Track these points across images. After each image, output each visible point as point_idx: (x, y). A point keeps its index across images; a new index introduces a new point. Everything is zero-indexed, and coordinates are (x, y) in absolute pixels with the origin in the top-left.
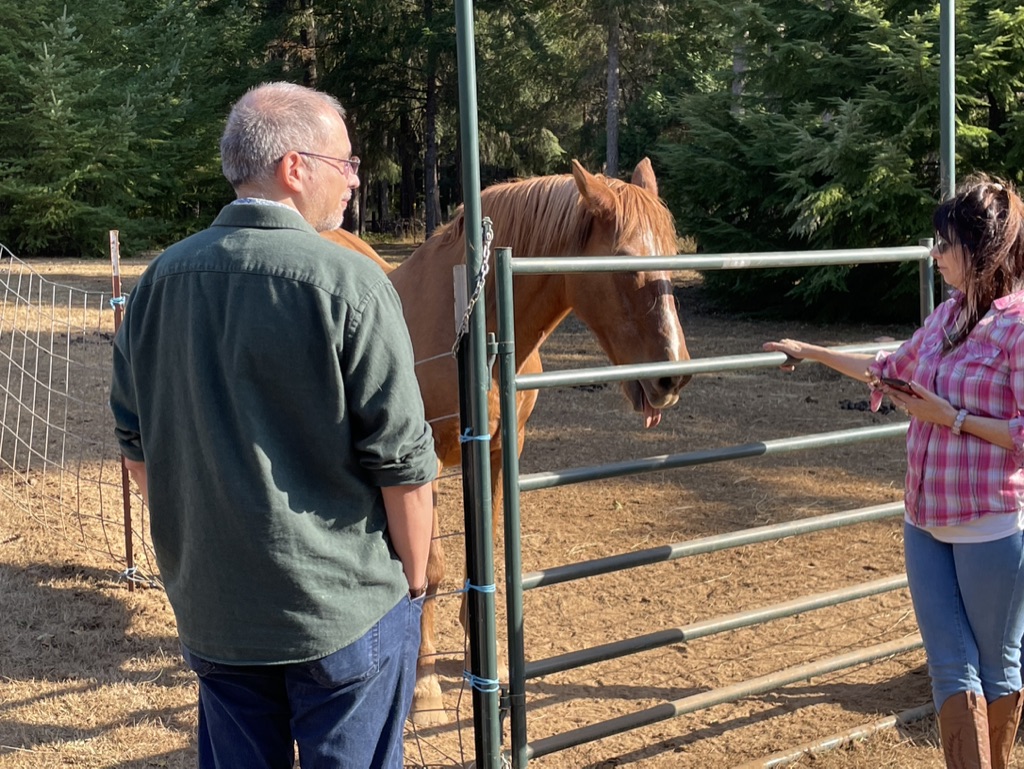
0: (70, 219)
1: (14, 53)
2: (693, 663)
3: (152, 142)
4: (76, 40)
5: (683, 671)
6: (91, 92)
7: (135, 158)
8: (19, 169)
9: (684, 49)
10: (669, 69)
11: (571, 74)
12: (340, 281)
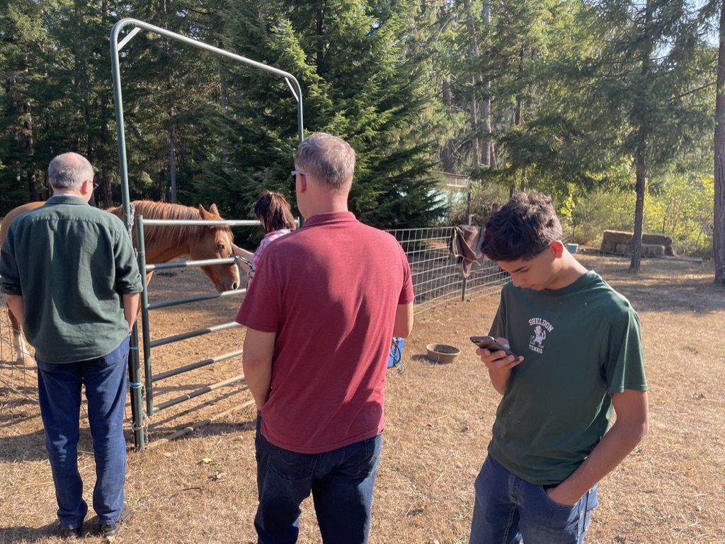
9: (202, 144)
10: (198, 152)
11: (154, 150)
12: (110, 223)
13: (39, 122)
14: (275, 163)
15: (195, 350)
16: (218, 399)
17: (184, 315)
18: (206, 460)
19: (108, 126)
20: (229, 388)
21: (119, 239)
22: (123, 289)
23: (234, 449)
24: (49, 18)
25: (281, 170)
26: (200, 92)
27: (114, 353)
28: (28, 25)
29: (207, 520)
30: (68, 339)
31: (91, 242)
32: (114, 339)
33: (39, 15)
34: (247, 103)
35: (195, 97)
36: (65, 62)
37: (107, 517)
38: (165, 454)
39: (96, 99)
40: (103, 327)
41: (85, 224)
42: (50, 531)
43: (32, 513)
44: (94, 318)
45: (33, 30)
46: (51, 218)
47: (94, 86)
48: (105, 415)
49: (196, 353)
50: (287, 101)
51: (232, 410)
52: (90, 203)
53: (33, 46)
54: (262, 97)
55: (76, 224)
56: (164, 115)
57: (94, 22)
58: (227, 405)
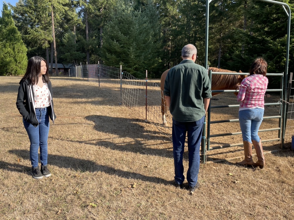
0: (134, 73)
1: (127, 48)
2: (235, 141)
3: (146, 62)
4: (136, 46)
5: (233, 142)
6: (137, 54)
7: (143, 64)
8: (127, 65)
9: (233, 47)
10: (230, 50)
11: (213, 51)
12: (202, 69)
13: (173, 44)
14: (268, 52)
15: (226, 129)
16: (235, 151)
17: (221, 115)
18: (231, 174)
19: (196, 43)
20: (241, 147)
21: (205, 76)
22: (205, 96)
23: (243, 173)
24: (179, 5)
25: (271, 55)
26: (234, 25)
27: (199, 121)
28: (172, 9)
29: (231, 198)
30: (184, 113)
31: (195, 76)
32: (200, 115)
33: (176, 5)
34: (257, 26)
35: (232, 28)
36: (183, 21)
37: (191, 183)
38: (213, 167)
39: (193, 34)
40: (196, 110)
41: (193, 70)
42: (171, 183)
43: (166, 175)
44: (194, 106)
45: (174, 11)
46: (182, 68)
47: (193, 29)
48: (193, 144)
49: (226, 131)
50: (278, 23)
51: (242, 156)
52: (195, 63)
53: (173, 17)
54: (264, 22)
55: (190, 70)
56: (218, 37)
57: (195, 4)
58: (240, 154)
